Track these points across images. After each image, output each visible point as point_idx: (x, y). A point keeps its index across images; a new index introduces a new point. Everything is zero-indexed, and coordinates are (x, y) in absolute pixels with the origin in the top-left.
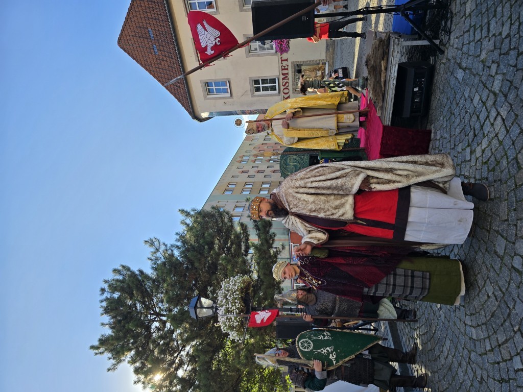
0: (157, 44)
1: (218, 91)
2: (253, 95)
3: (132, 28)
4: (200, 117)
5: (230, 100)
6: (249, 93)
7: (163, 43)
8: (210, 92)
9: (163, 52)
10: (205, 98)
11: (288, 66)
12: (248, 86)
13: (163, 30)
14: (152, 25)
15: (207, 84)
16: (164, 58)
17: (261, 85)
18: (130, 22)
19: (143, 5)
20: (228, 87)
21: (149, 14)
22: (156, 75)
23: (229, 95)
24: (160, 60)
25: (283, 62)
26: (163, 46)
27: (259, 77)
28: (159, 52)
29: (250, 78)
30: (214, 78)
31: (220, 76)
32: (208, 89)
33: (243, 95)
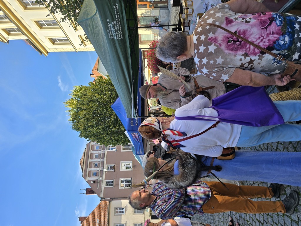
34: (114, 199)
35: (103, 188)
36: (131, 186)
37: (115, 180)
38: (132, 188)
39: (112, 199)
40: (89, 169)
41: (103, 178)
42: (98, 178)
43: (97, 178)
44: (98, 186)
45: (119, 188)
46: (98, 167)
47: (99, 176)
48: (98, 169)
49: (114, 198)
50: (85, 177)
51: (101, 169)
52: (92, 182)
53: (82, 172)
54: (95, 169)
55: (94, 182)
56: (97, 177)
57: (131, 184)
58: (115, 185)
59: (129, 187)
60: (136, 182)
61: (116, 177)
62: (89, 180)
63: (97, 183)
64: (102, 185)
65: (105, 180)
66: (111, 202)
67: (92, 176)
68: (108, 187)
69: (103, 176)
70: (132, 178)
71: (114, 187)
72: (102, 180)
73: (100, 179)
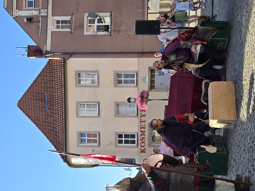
0: (49, 105)
1: (89, 141)
2: (116, 146)
3: (32, 93)
4: (69, 161)
5: (98, 149)
6: (114, 144)
8: (82, 141)
9: (52, 110)
10: (78, 145)
11: (145, 126)
12: (113, 138)
14: (49, 92)
15: (82, 135)
16: (52, 114)
17: (123, 139)
19: (45, 79)
20: (98, 139)
21: (48, 85)
22: (41, 128)
23: (97, 144)
24: (48, 116)
25: (141, 123)
27: (123, 132)
28: (49, 110)
29: (116, 133)
30: (87, 130)
31: (93, 129)
32: (82, 139)
33: (108, 145)
35: (49, 32)
36: (110, 30)
37: (74, 15)
38: (112, 34)
39: (69, 56)
41: (49, 10)
42: (38, 12)
43: (35, 13)
44: (39, 28)
47: (41, 7)
49: (74, 53)
50: (9, 9)
52: (25, 20)
55: (30, 19)
56: (35, 10)
57: (110, 27)
58: (76, 26)
59: (106, 33)
60: (121, 22)
61: (77, 10)
62: (19, 16)
63: (36, 22)
64: (47, 26)
65: (52, 16)
66: (67, 61)
67: (26, 7)
68: (60, 30)
69: (49, 8)
70: (113, 13)
71: (73, 31)
72: (47, 16)
73: (42, 14)
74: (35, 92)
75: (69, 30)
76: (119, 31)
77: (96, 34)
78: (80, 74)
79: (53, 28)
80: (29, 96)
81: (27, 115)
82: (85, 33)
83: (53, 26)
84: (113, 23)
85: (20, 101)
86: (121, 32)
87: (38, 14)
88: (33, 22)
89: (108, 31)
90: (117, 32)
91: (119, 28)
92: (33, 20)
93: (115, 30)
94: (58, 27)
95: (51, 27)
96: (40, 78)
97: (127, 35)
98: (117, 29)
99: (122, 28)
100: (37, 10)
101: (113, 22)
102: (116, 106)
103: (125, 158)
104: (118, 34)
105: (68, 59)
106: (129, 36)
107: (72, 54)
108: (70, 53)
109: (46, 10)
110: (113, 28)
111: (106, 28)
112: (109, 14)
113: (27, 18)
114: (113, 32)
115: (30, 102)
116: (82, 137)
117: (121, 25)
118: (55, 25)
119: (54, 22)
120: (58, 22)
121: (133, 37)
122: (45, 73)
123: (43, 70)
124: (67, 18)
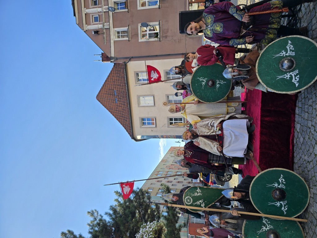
0: (118, 98)
1: (149, 124)
2: (168, 127)
3: (105, 90)
4: (136, 138)
5: (155, 129)
6: (167, 125)
7: (121, 97)
8: (144, 124)
9: (120, 102)
10: (141, 127)
12: (166, 121)
13: (122, 91)
14: (117, 88)
15: (143, 119)
16: (120, 105)
17: (173, 122)
18: (105, 87)
19: (113, 79)
20: (155, 122)
21: (116, 83)
22: (114, 114)
23: (155, 126)
24: (118, 106)
26: (121, 99)
27: (173, 117)
28: (118, 102)
29: (167, 117)
30: (147, 116)
31: (151, 115)
32: (143, 122)
33: (163, 126)
34: (132, 59)
35: (112, 42)
36: (159, 36)
37: (130, 26)
38: (161, 40)
39: (128, 60)
40: (85, 11)
41: (110, 23)
42: (102, 25)
43: (100, 26)
44: (104, 38)
45: (139, 41)
46: (99, 6)
47: (104, 21)
48: (100, 10)
49: (132, 57)
50: (80, 25)
51: (105, 9)
52: (93, 33)
53: (75, 15)
54: (96, 9)
55: (97, 32)
56: (100, 24)
57: (159, 34)
58: (132, 35)
59: (156, 39)
60: (168, 29)
61: (132, 21)
62: (88, 30)
63: (102, 34)
64: (110, 37)
65: (113, 28)
66: (128, 64)
67: (93, 22)
68: (121, 39)
69: (110, 22)
70: (161, 21)
71: (130, 39)
72: (110, 28)
73: (105, 27)
74: (107, 89)
75: (127, 39)
76: (166, 37)
77: (148, 40)
78: (138, 74)
79: (115, 38)
80: (104, 92)
81: (103, 105)
82: (140, 40)
83: (114, 36)
84: (161, 31)
85: (98, 95)
86: (168, 37)
87: (102, 27)
88: (99, 34)
89: (158, 37)
90: (165, 38)
91: (166, 35)
92: (99, 33)
93: (163, 36)
94: (119, 37)
95: (114, 38)
96: (109, 78)
97: (173, 40)
98: (164, 35)
99: (169, 34)
100: (102, 24)
101: (161, 29)
102: (167, 97)
103: (176, 136)
104: (166, 39)
105: (128, 62)
106: (175, 40)
107: (131, 59)
108: (129, 58)
109: (108, 23)
110: (161, 34)
111: (156, 35)
112: (158, 23)
113: (94, 31)
114: (161, 38)
115: (105, 96)
116: (143, 121)
117: (168, 32)
118: (117, 35)
119: (115, 32)
120: (118, 33)
121: (178, 41)
122: (113, 74)
123: (111, 72)
124: (125, 29)
